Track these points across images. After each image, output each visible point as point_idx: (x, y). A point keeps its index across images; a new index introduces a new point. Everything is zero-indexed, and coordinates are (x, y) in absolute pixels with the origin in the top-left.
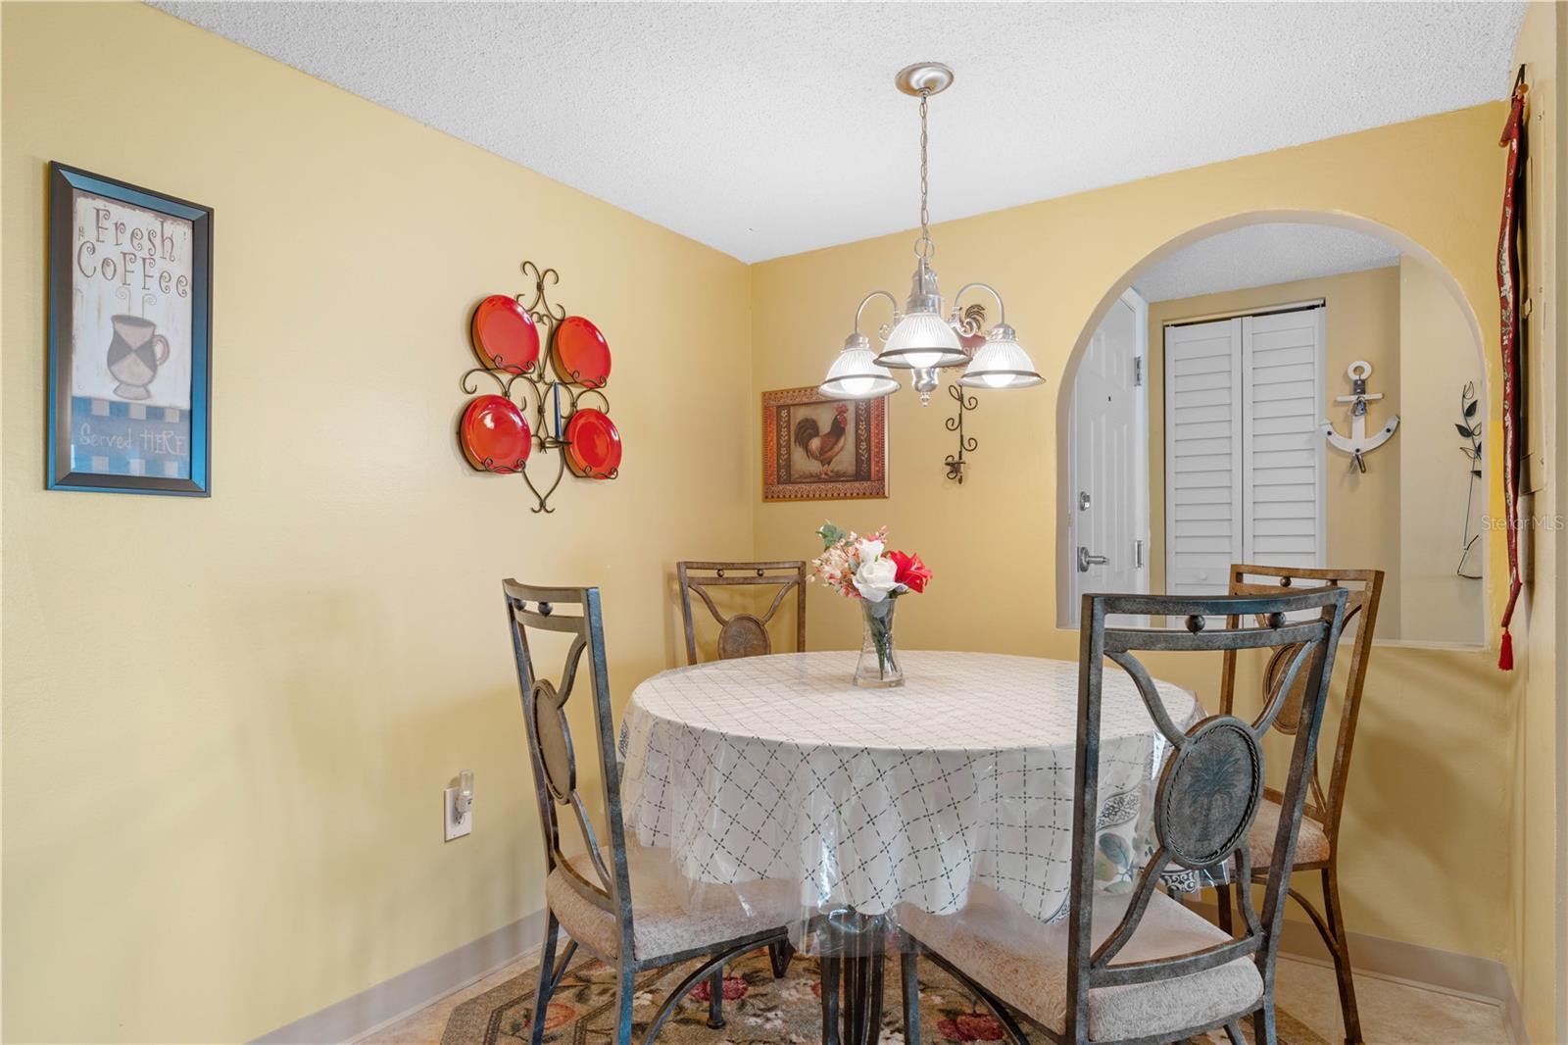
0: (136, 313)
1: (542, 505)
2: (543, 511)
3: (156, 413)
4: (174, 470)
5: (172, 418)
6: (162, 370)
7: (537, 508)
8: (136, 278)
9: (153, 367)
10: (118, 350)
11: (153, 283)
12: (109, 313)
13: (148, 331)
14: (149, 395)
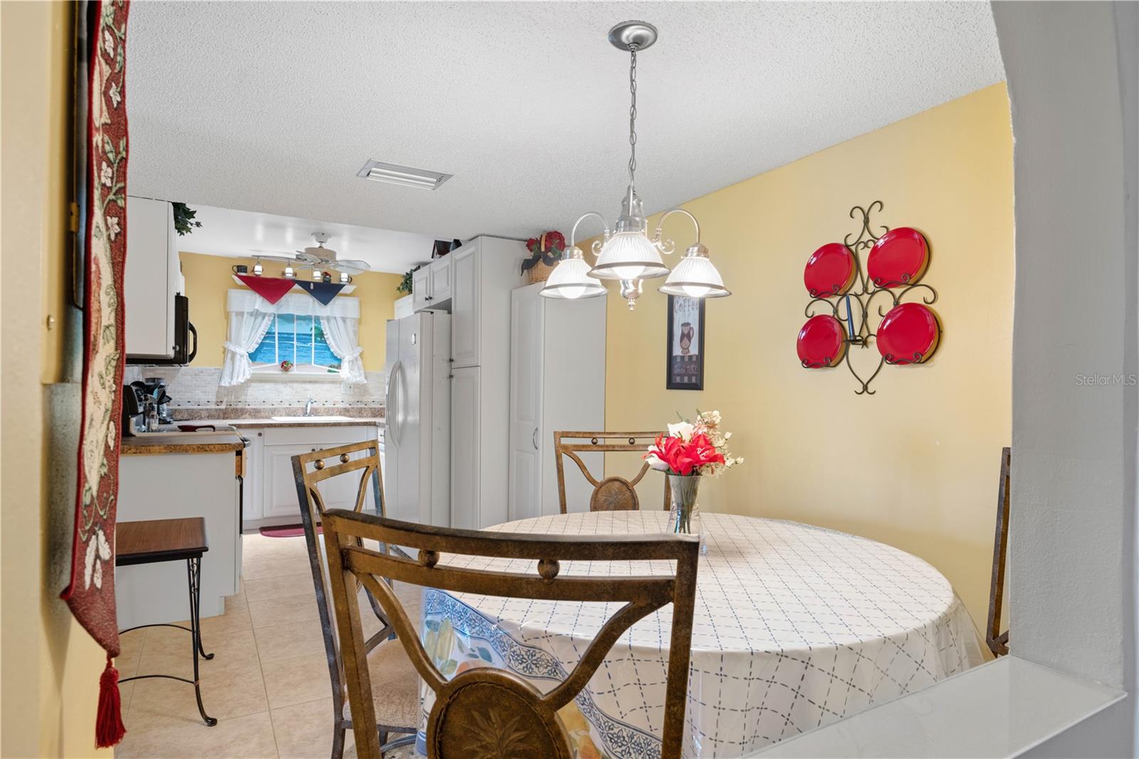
0: (686, 321)
1: (865, 388)
2: (865, 392)
3: (690, 357)
4: (694, 380)
5: (694, 359)
6: (692, 340)
7: (860, 390)
8: (686, 309)
9: (690, 341)
10: (683, 336)
11: (690, 309)
12: (681, 323)
13: (689, 327)
14: (689, 352)
